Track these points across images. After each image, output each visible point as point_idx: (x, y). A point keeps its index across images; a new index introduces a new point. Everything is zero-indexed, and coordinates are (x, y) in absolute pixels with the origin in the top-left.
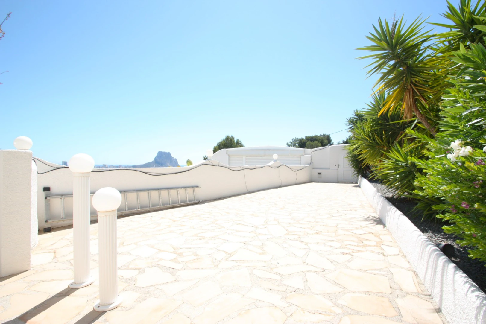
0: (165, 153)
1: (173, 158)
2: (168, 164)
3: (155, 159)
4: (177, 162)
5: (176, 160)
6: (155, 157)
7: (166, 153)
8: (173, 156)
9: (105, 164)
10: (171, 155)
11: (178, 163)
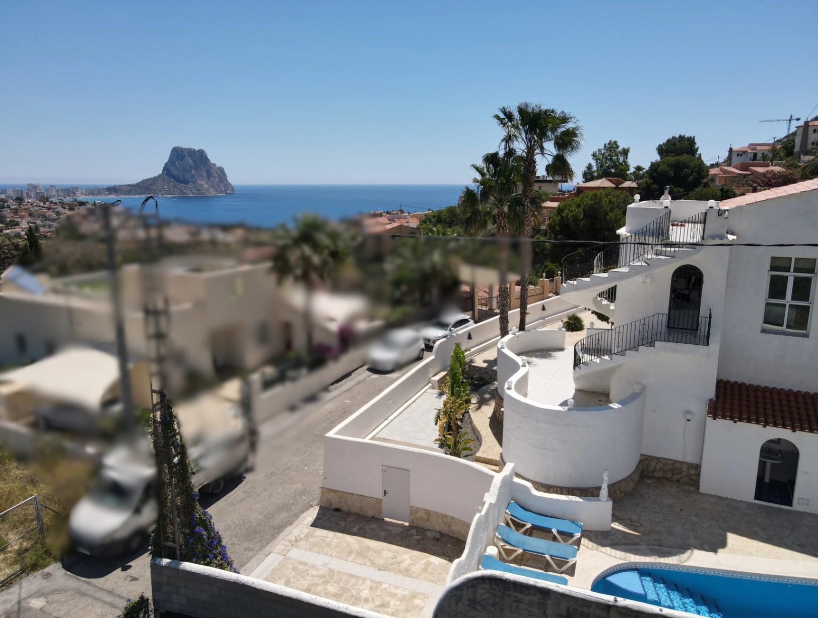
0: (191, 152)
1: (215, 165)
2: (203, 182)
3: (166, 169)
4: (225, 175)
5: (221, 170)
6: (166, 164)
7: (194, 150)
8: (212, 162)
9: (33, 182)
10: (209, 157)
11: (227, 180)
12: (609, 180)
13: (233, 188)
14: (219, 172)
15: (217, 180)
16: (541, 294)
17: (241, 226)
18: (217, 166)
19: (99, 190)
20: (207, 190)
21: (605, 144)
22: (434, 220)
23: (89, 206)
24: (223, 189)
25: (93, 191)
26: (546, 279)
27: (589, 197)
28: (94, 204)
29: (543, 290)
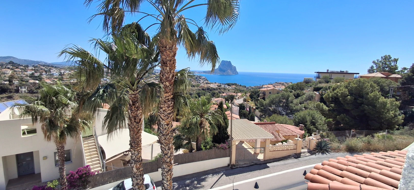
2: (229, 71)
4: (236, 69)
5: (235, 67)
6: (219, 65)
7: (228, 61)
8: (232, 65)
10: (232, 63)
12: (381, 73)
13: (238, 72)
14: (234, 68)
15: (233, 70)
16: (294, 149)
17: (235, 84)
18: (234, 66)
19: (201, 72)
20: (230, 73)
21: (382, 57)
22: (291, 87)
23: (196, 76)
24: (235, 73)
25: (199, 72)
26: (300, 139)
27: (354, 82)
28: (198, 76)
29: (297, 146)
